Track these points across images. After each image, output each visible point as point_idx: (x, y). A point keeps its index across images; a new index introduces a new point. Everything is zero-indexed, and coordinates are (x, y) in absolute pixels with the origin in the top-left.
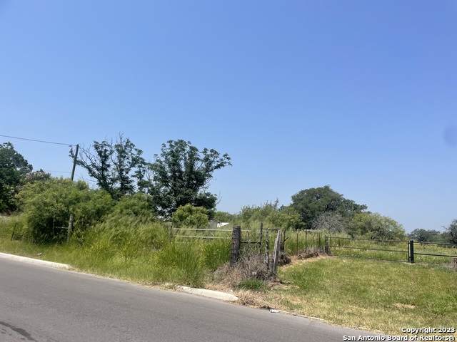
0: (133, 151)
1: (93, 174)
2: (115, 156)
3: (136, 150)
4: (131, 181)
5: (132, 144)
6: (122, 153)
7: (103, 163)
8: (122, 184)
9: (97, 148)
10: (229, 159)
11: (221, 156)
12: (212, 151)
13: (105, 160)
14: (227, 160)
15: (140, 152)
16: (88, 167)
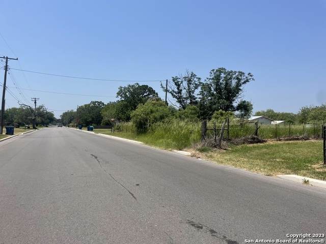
0: (196, 79)
1: (174, 96)
2: (185, 84)
3: (197, 78)
4: (196, 98)
5: (194, 75)
6: (189, 82)
7: (178, 89)
8: (191, 100)
9: (174, 81)
10: (251, 76)
11: (246, 75)
12: (239, 72)
13: (179, 87)
14: (250, 77)
15: (199, 79)
16: (171, 93)
